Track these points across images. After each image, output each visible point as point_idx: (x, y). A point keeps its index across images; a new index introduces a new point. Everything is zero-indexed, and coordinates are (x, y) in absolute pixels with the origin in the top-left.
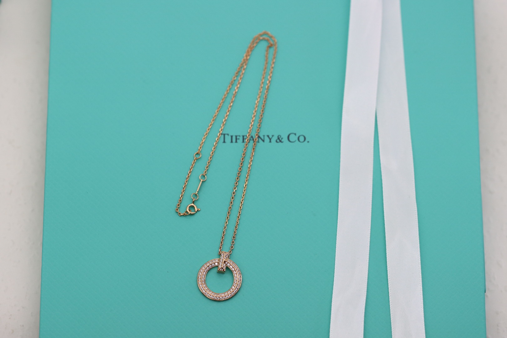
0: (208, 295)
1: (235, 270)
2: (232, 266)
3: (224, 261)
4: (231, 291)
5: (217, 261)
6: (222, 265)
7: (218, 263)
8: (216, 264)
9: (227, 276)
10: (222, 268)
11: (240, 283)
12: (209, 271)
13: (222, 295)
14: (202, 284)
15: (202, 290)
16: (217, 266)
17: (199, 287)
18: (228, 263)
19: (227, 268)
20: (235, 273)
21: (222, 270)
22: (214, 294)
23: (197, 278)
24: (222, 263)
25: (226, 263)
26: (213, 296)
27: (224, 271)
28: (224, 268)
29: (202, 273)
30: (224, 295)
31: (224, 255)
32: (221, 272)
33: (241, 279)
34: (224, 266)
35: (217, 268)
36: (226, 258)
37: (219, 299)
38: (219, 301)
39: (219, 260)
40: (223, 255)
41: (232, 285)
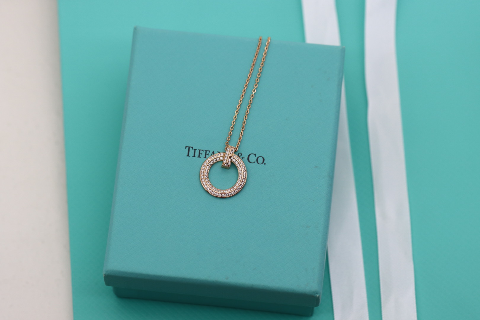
0: (210, 190)
1: (241, 167)
2: (238, 162)
3: (229, 156)
4: (234, 188)
5: (222, 155)
6: (226, 160)
7: (223, 157)
8: (221, 158)
9: (232, 172)
10: (227, 163)
11: (245, 181)
12: (212, 165)
13: (225, 192)
14: (205, 179)
15: (203, 185)
16: (222, 161)
17: (201, 181)
18: (234, 158)
19: (232, 163)
20: (240, 169)
21: (227, 165)
22: (216, 190)
23: (200, 172)
24: (227, 158)
25: (232, 158)
26: (215, 192)
27: (229, 167)
28: (229, 164)
29: (205, 167)
30: (226, 191)
31: (230, 149)
32: (226, 168)
33: (246, 176)
34: (229, 161)
35: (221, 162)
36: (232, 153)
37: (221, 196)
38: (222, 198)
39: (224, 155)
40: (228, 150)
41: (236, 182)
